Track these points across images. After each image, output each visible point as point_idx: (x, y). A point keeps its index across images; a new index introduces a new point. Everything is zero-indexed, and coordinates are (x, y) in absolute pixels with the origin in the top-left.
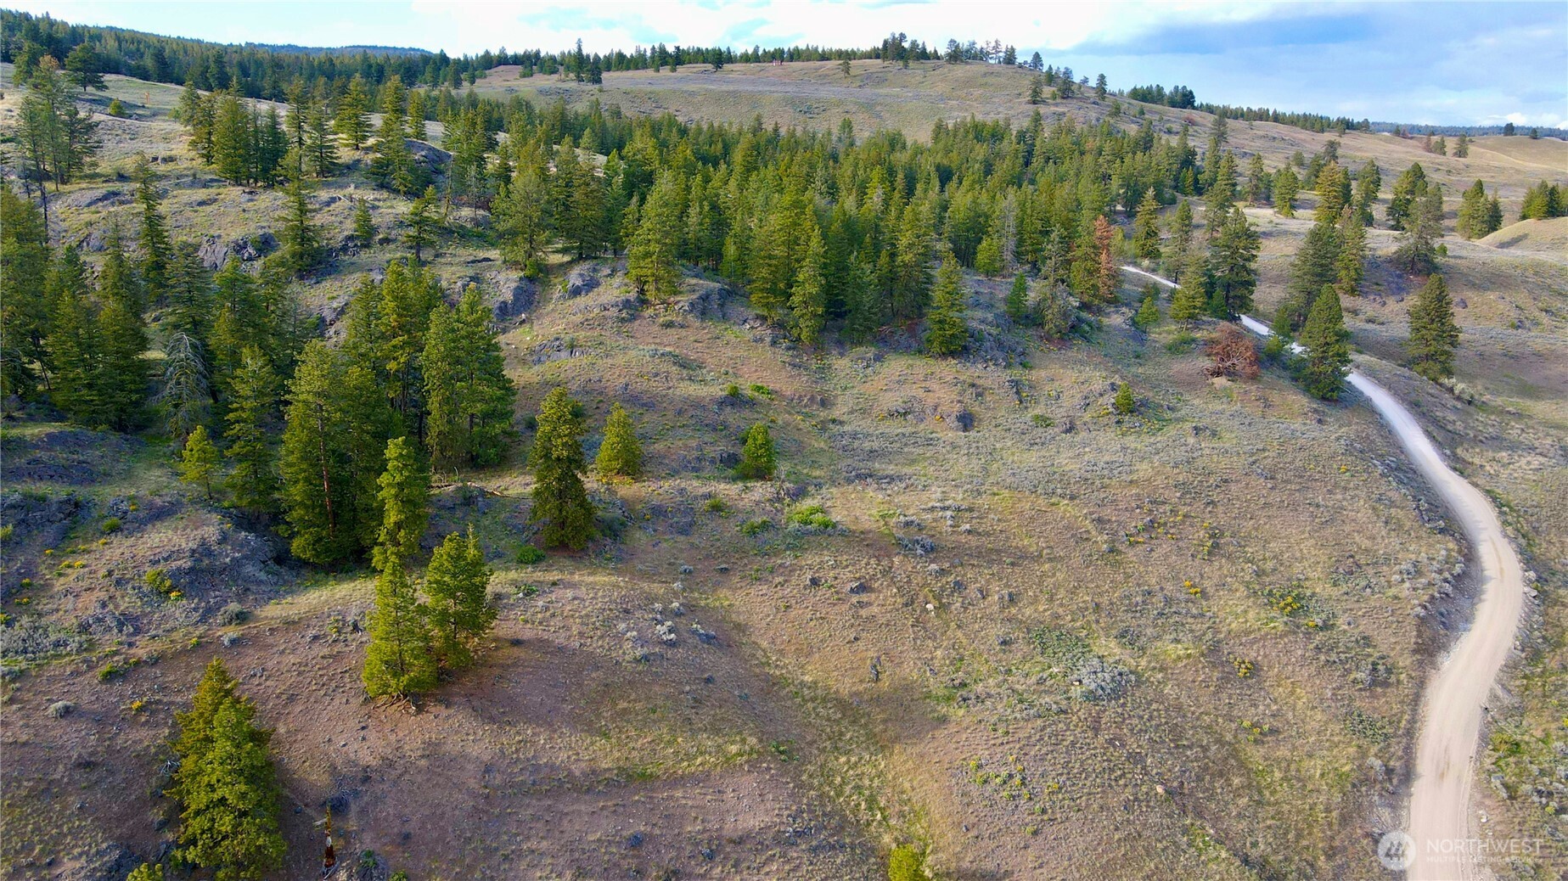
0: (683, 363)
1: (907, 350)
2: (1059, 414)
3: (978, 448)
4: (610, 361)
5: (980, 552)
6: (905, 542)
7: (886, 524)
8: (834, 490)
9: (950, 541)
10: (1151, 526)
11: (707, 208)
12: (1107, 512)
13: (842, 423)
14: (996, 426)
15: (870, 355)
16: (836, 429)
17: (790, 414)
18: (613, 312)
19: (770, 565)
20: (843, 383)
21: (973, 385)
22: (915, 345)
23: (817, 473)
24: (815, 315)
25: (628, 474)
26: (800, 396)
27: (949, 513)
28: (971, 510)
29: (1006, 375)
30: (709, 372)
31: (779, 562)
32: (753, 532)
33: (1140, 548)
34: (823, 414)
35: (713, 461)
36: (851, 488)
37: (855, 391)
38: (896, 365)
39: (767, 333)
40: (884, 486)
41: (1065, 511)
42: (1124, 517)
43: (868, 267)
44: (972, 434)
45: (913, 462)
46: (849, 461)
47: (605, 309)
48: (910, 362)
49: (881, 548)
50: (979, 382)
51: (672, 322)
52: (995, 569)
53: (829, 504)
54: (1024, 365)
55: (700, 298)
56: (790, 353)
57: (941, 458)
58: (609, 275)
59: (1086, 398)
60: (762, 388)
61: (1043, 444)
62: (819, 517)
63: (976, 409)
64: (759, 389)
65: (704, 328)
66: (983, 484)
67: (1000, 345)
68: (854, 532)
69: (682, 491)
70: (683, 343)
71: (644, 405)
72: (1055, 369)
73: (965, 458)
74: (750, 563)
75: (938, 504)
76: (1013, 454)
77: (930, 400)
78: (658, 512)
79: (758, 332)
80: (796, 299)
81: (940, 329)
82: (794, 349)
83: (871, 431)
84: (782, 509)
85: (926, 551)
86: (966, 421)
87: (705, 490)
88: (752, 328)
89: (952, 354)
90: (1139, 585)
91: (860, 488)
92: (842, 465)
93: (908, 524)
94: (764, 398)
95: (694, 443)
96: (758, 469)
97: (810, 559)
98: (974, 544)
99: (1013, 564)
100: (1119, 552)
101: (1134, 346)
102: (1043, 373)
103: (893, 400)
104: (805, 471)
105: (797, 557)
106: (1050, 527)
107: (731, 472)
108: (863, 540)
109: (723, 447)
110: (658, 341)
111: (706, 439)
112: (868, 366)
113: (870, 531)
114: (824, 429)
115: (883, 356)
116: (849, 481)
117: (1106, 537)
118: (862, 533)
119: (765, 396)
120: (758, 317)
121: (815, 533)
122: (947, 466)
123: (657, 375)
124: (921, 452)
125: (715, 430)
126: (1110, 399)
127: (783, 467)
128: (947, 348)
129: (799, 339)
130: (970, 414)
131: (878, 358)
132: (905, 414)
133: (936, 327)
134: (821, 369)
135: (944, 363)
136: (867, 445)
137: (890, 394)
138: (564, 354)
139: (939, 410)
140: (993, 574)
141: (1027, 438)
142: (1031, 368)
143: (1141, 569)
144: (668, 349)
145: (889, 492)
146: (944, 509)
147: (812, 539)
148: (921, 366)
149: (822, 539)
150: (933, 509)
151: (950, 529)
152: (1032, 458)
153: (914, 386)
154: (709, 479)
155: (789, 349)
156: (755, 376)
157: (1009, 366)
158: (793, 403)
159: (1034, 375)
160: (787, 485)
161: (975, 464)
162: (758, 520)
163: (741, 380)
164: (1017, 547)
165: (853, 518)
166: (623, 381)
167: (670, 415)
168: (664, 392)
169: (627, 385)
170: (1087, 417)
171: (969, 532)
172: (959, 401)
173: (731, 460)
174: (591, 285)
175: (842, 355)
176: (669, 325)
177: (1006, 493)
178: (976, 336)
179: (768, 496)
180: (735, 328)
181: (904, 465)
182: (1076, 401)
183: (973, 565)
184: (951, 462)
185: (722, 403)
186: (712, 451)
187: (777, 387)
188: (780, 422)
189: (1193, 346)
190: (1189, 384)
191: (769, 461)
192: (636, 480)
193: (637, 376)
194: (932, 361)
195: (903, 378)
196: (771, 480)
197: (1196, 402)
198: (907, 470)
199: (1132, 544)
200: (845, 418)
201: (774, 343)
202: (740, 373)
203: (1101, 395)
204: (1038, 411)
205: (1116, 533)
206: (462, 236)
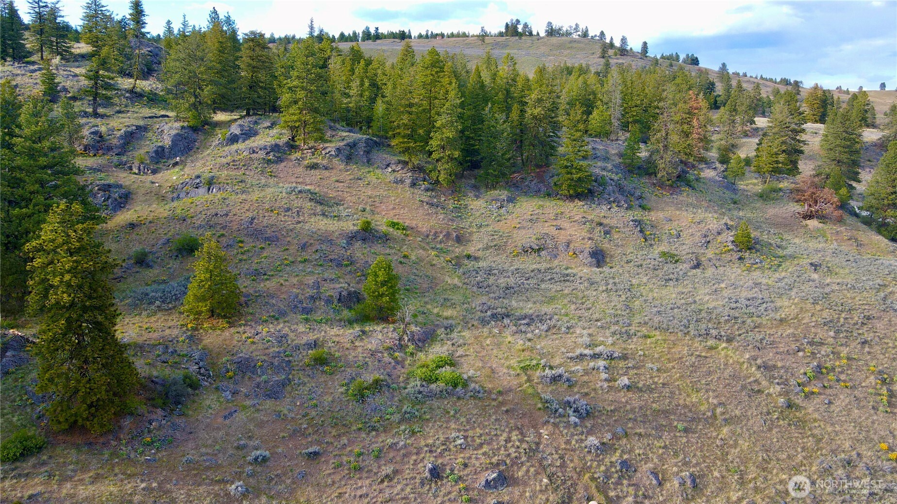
0: (318, 200)
1: (537, 193)
2: (684, 249)
3: (615, 284)
4: (244, 196)
5: (645, 415)
6: (555, 406)
7: (529, 380)
8: (466, 334)
9: (607, 401)
10: (820, 371)
11: (367, 84)
12: (769, 356)
13: (476, 259)
14: (628, 262)
15: (504, 197)
16: (471, 265)
17: (424, 249)
18: (261, 154)
19: (375, 447)
20: (478, 221)
21: (601, 224)
22: (543, 189)
23: (448, 313)
24: (452, 159)
25: (225, 317)
26: (436, 233)
27: (601, 363)
28: (625, 357)
29: (630, 215)
30: (345, 209)
31: (390, 441)
32: (361, 396)
33: (817, 400)
34: (458, 250)
35: (329, 301)
36: (486, 330)
37: (490, 229)
38: (527, 206)
39: (408, 177)
40: (523, 328)
41: (727, 356)
42: (789, 361)
43: (501, 117)
44: (606, 269)
45: (552, 299)
46: (484, 299)
47: (254, 152)
48: (541, 203)
49: (524, 415)
50: (605, 221)
51: (317, 164)
52: (667, 437)
53: (460, 352)
54: (643, 208)
55: (348, 145)
56: (429, 194)
57: (580, 295)
58: (269, 127)
59: (705, 236)
60: (398, 224)
61: (677, 280)
62: (446, 372)
63: (606, 246)
64: (394, 225)
65: (347, 171)
66: (630, 325)
67: (621, 189)
68: (490, 392)
69: (282, 339)
70: (325, 182)
71: (267, 239)
72: (670, 212)
73: (604, 295)
74: (351, 442)
75: (587, 352)
76: (651, 290)
77: (563, 237)
78: (245, 367)
79: (398, 176)
80: (434, 143)
81: (568, 173)
82: (432, 190)
83: (506, 266)
84: (404, 360)
85: (580, 417)
86: (599, 257)
87: (312, 337)
88: (394, 171)
89: (579, 196)
90: (834, 452)
91: (496, 331)
92: (477, 303)
93: (555, 379)
94: (397, 233)
95: (311, 280)
96: (381, 309)
97: (433, 435)
98: (636, 404)
99: (686, 430)
100: (798, 408)
101: (728, 194)
102: (661, 215)
103: (526, 237)
104: (436, 311)
105: (413, 433)
106: (715, 377)
107: (346, 314)
108: (502, 404)
109: (342, 285)
110: (300, 180)
111: (326, 275)
112: (501, 207)
113: (510, 390)
114: (458, 265)
115: (515, 199)
116: (484, 322)
117: (778, 388)
118: (500, 393)
119: (400, 232)
120: (399, 162)
121: (440, 395)
122: (588, 304)
123: (288, 210)
124: (559, 288)
125: (340, 265)
126: (728, 237)
127: (409, 307)
128: (575, 191)
129: (437, 182)
130: (601, 251)
131: (511, 200)
132: (539, 250)
133: (564, 171)
134: (457, 209)
135: (572, 205)
136: (502, 281)
137: (523, 232)
138: (202, 191)
139: (572, 246)
140: (665, 447)
141: (660, 273)
142: (650, 210)
143: (829, 429)
144: (308, 187)
145: (529, 335)
146: (596, 356)
147: (435, 403)
148: (551, 207)
149: (447, 403)
150: (582, 357)
151: (606, 385)
152: (671, 294)
153: (547, 224)
154: (320, 322)
155: (427, 190)
156: (392, 213)
157: (629, 208)
158: (429, 239)
159: (653, 216)
160: (413, 328)
161: (617, 301)
162: (369, 377)
163: (377, 217)
164: (685, 406)
165: (487, 371)
166: (250, 214)
167: (293, 249)
168: (291, 227)
169: (253, 219)
170: (710, 253)
171: (628, 388)
172: (590, 239)
173: (351, 299)
174: (248, 134)
175: (477, 197)
176: (314, 167)
177: (658, 335)
178: (600, 182)
179: (388, 343)
180: (379, 172)
181: (542, 303)
182: (697, 239)
183: (640, 435)
184: (592, 299)
185: (352, 238)
186: (330, 290)
187: (414, 224)
188: (413, 258)
189: (781, 194)
190: (786, 225)
191: (393, 299)
192: (231, 325)
193: (267, 211)
194: (561, 203)
195: (535, 217)
196: (394, 322)
197: (797, 241)
198: (546, 309)
199: (808, 396)
200: (480, 254)
201: (413, 185)
202: (378, 210)
203: (719, 233)
204: (664, 247)
205: (786, 383)
206: (152, 100)
